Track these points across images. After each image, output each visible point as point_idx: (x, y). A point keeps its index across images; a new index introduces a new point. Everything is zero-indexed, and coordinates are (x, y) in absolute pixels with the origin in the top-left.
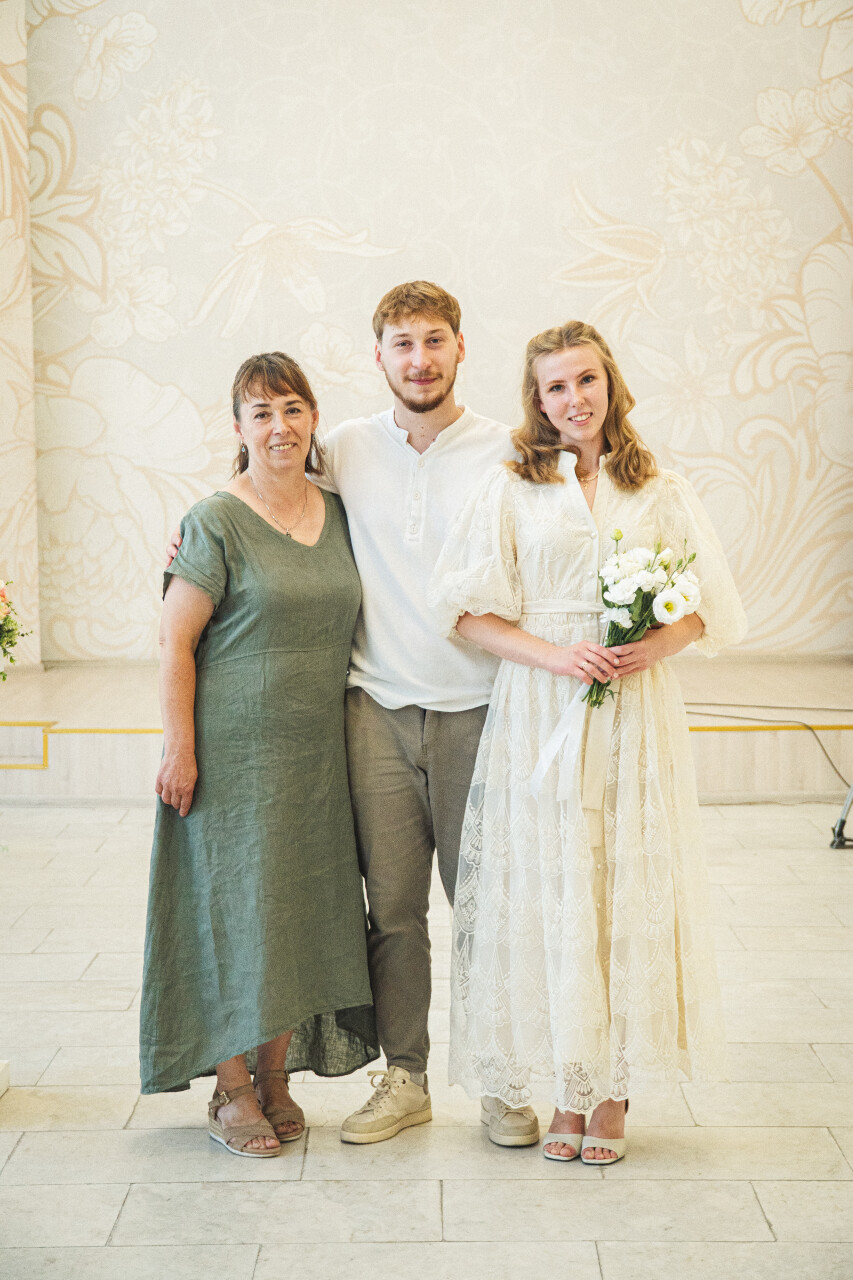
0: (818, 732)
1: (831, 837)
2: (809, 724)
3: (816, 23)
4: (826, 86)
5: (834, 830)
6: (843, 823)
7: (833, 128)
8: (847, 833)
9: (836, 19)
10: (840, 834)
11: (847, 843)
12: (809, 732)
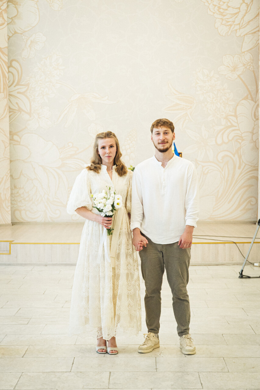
0: (237, 244)
1: (239, 275)
2: (235, 241)
3: (240, 35)
4: (243, 54)
5: (240, 273)
6: (242, 271)
7: (245, 66)
8: (243, 274)
9: (246, 34)
10: (241, 274)
11: (244, 277)
12: (235, 244)
